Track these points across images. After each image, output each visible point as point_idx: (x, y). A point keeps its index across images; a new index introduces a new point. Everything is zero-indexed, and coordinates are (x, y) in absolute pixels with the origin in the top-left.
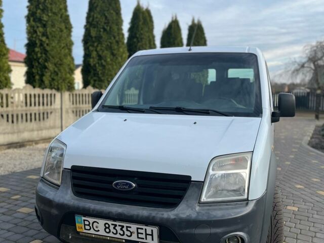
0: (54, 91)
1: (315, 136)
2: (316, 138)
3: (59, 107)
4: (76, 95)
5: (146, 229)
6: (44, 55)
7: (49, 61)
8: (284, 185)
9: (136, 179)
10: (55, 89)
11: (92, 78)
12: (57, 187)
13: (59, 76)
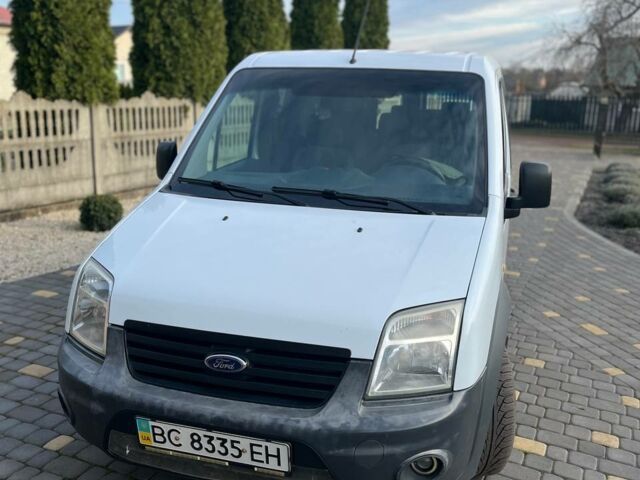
0: (75, 105)
1: (589, 196)
2: (591, 199)
3: (87, 136)
4: (121, 110)
5: (267, 448)
6: (50, 28)
7: (63, 41)
8: (524, 312)
9: (248, 351)
10: (77, 100)
11: (151, 73)
12: (98, 358)
13: (85, 72)
